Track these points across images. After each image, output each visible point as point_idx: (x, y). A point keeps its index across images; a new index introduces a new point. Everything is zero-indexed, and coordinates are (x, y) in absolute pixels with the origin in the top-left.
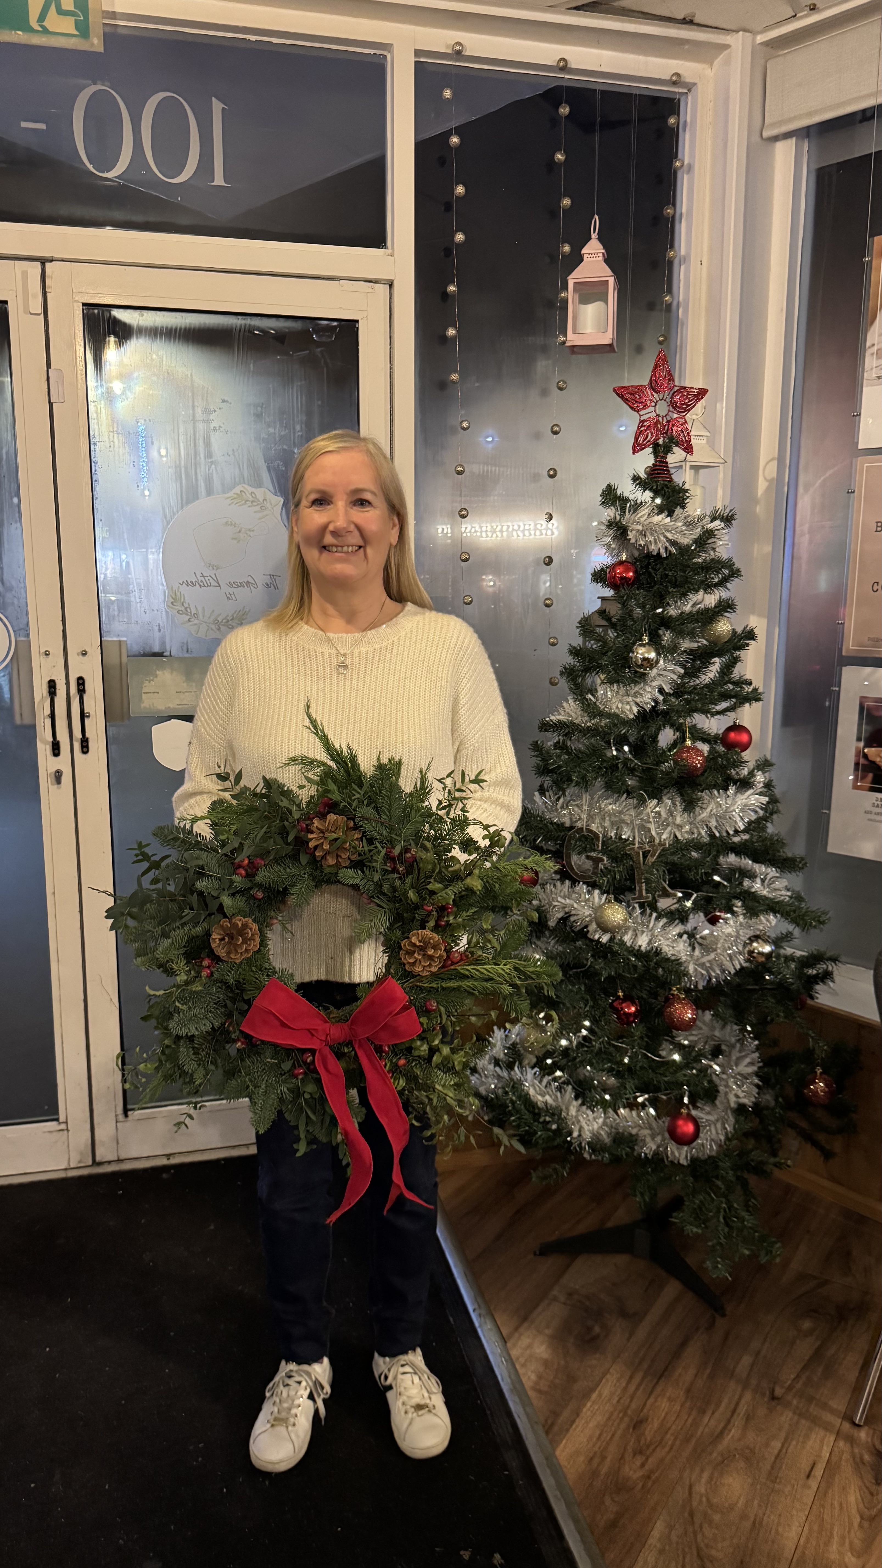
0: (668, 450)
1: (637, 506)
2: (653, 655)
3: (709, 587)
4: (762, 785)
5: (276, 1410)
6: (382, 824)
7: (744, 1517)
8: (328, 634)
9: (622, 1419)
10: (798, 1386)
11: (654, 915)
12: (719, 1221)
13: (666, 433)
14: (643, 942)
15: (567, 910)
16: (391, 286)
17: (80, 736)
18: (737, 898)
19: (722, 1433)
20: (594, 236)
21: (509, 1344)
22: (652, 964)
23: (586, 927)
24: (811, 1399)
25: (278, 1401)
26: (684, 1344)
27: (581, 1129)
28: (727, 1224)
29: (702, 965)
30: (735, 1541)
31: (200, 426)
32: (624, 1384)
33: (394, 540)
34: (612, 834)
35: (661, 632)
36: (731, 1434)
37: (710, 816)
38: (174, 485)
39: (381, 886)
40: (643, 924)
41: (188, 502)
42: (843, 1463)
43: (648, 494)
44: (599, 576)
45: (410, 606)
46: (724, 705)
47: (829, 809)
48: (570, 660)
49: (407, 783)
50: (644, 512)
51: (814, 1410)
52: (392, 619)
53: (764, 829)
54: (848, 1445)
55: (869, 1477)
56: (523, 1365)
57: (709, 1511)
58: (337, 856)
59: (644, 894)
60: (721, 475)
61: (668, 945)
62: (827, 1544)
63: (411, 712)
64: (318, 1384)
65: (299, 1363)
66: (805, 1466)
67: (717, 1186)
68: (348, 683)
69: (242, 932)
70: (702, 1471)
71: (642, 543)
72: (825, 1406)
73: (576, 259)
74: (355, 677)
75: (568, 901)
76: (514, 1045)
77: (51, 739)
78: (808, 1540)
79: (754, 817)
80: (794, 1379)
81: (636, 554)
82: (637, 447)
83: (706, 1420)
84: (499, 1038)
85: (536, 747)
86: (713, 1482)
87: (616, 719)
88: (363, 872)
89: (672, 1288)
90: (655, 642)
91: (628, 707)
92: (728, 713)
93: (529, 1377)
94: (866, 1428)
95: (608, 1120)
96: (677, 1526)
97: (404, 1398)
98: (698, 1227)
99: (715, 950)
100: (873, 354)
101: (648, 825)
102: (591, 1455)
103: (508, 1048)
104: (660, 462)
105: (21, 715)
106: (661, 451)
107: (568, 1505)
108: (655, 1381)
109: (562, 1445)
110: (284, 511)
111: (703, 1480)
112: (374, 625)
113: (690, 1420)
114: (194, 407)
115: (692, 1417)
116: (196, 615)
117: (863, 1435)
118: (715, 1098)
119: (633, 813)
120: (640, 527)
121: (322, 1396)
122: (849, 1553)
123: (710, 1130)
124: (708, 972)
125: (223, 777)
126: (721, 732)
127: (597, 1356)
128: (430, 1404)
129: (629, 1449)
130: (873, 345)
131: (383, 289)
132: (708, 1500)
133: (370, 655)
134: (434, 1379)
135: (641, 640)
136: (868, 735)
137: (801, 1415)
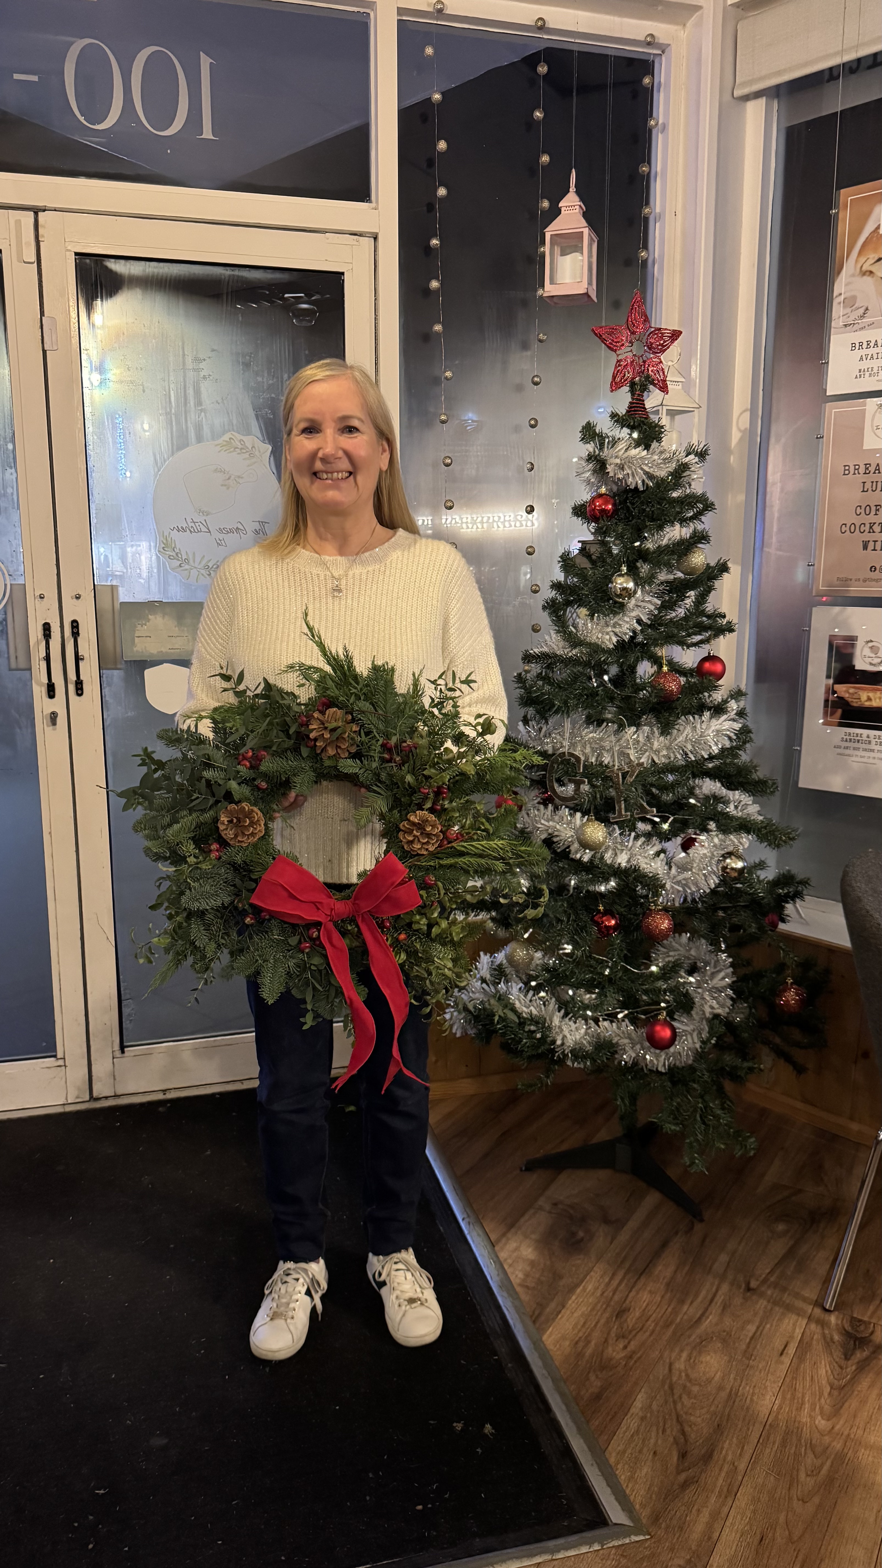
0: (644, 388)
1: (614, 442)
2: (631, 585)
3: (683, 521)
4: (735, 712)
5: (275, 1305)
6: (379, 718)
7: (720, 1388)
8: (323, 557)
9: (606, 1309)
10: (772, 1279)
11: (633, 834)
12: (695, 1120)
13: (643, 373)
14: (622, 860)
15: (550, 831)
16: (375, 239)
17: (75, 678)
18: (712, 819)
19: (700, 1319)
20: (572, 189)
21: (497, 1248)
22: (631, 879)
23: (569, 847)
24: (784, 1289)
25: (277, 1297)
26: (664, 1245)
27: (564, 1037)
28: (704, 1123)
29: (678, 883)
30: (713, 1408)
31: (191, 374)
32: (607, 1280)
33: (385, 466)
34: (593, 760)
35: (638, 564)
36: (709, 1320)
37: (686, 741)
38: (165, 432)
39: (378, 775)
40: (622, 843)
41: (180, 448)
42: (814, 1342)
43: (626, 431)
44: (579, 511)
45: (401, 532)
46: (698, 638)
47: (800, 746)
48: (552, 594)
49: (402, 685)
50: (622, 446)
51: (787, 1299)
52: (384, 543)
53: (736, 756)
54: (819, 1327)
55: (838, 1354)
56: (510, 1266)
57: (688, 1384)
58: (338, 747)
59: (623, 813)
60: (696, 420)
61: (646, 863)
62: (800, 1408)
63: (403, 628)
64: (314, 1281)
65: (296, 1262)
66: (778, 1344)
67: (694, 1089)
68: (343, 602)
69: (249, 814)
70: (682, 1351)
71: (621, 476)
72: (797, 1295)
73: (555, 212)
74: (349, 597)
75: (551, 823)
76: (500, 965)
77: (46, 681)
78: (780, 1407)
79: (728, 744)
80: (769, 1273)
81: (615, 488)
82: (615, 386)
83: (685, 1308)
84: (485, 961)
85: (520, 679)
86: (692, 1361)
87: (595, 649)
88: (362, 762)
89: (653, 1198)
90: (633, 572)
91: (608, 637)
92: (703, 645)
93: (517, 1276)
94: (837, 1313)
95: (589, 1031)
96: (658, 1397)
97: (398, 1292)
98: (677, 1124)
99: (691, 870)
100: (840, 303)
101: (628, 751)
102: (577, 1339)
103: (495, 969)
104: (637, 399)
105: (16, 657)
106: (638, 389)
107: (554, 1380)
108: (636, 1277)
109: (548, 1332)
110: (272, 458)
111: (683, 1359)
112: (367, 547)
113: (670, 1310)
114: (184, 355)
115: (672, 1306)
116: (187, 561)
117: (833, 1319)
118: (692, 1008)
119: (613, 738)
120: (618, 461)
121: (320, 1293)
122: (819, 1417)
123: (686, 1040)
124: (684, 889)
125: (226, 678)
126: (695, 665)
127: (582, 1256)
128: (423, 1298)
129: (613, 1334)
130: (840, 294)
131: (368, 242)
132: (687, 1375)
133: (364, 577)
134: (425, 1273)
135: (620, 570)
136: (837, 672)
137: (776, 1303)
